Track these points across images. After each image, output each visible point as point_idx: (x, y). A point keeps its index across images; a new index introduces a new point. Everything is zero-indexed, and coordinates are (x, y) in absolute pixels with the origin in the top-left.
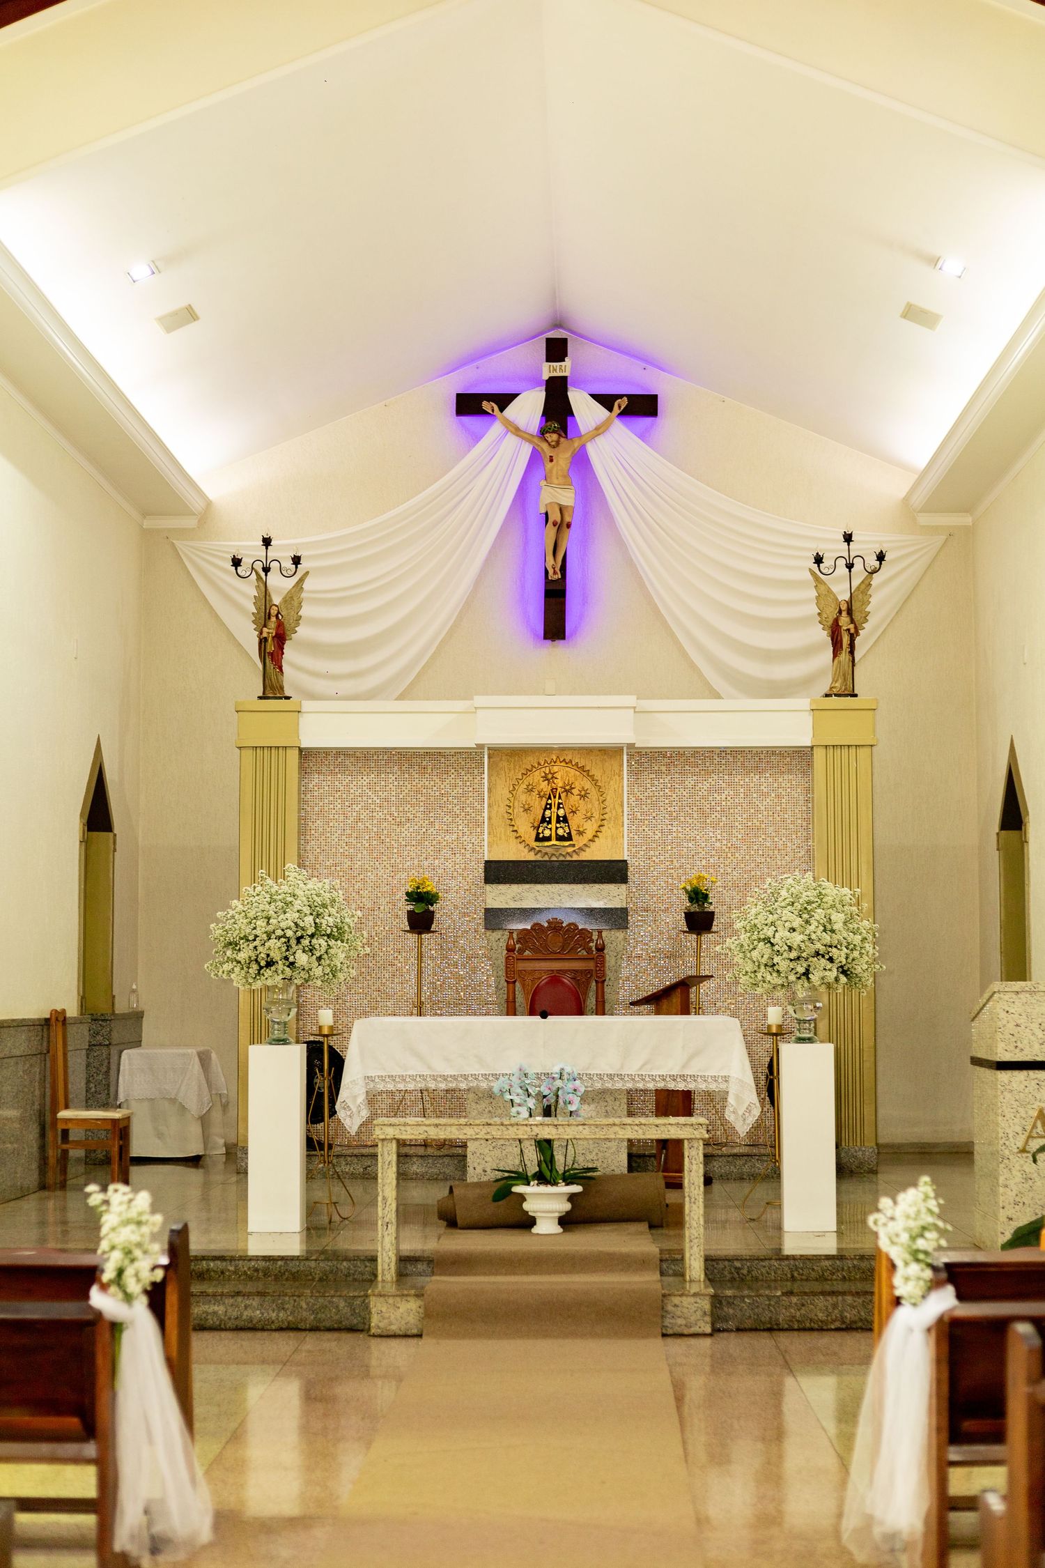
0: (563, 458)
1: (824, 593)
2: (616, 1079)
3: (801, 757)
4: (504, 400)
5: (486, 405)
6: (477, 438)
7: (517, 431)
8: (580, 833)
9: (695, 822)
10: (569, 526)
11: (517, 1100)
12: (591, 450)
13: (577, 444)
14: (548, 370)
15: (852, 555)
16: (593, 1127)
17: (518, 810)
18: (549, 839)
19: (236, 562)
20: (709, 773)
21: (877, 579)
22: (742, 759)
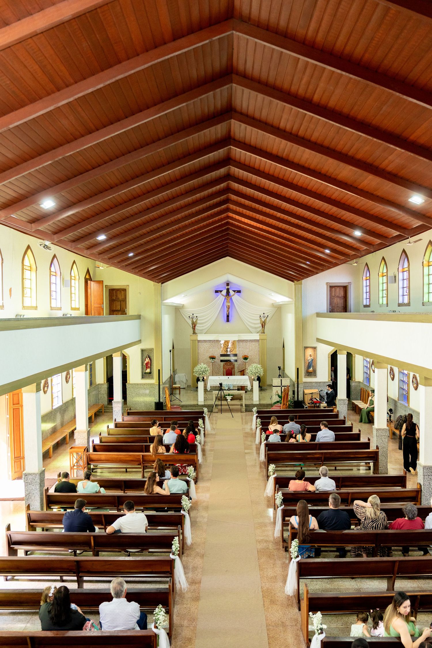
0: (229, 299)
1: (261, 320)
3: (258, 341)
4: (221, 291)
5: (219, 292)
6: (218, 296)
7: (223, 295)
8: (231, 350)
10: (230, 308)
13: (230, 297)
14: (227, 287)
17: (224, 347)
18: (228, 351)
19: (189, 317)
22: (251, 341)
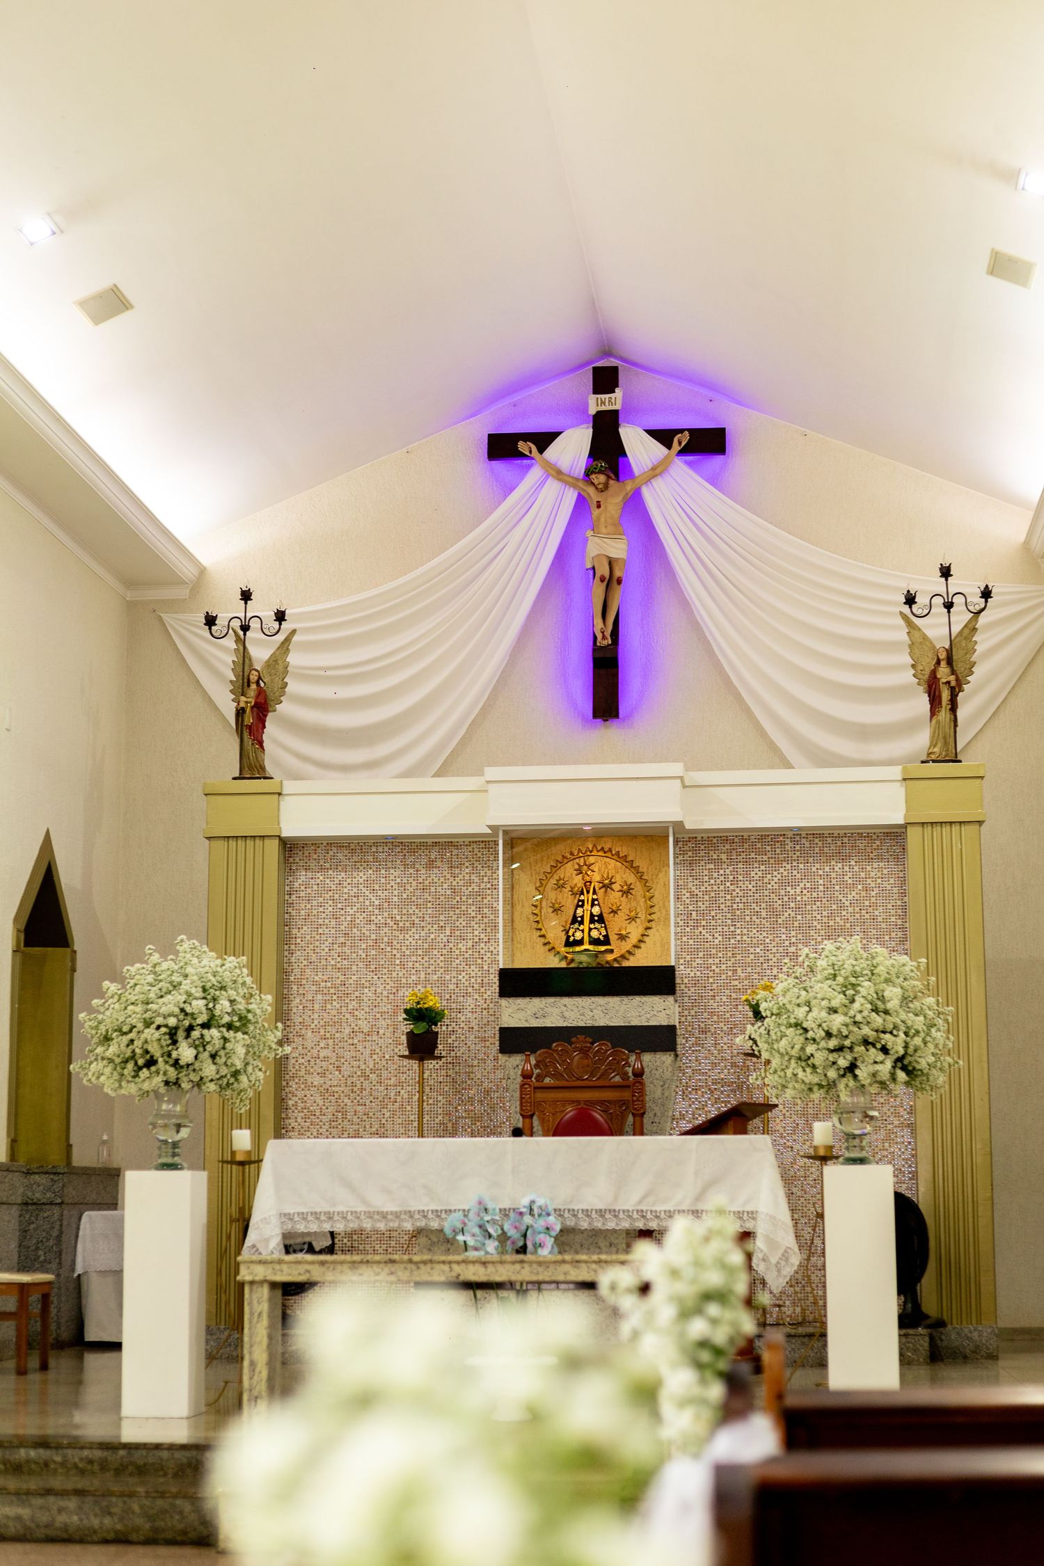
0: (614, 501)
1: (917, 641)
2: (608, 1216)
3: (893, 837)
4: (544, 440)
5: (522, 446)
7: (558, 474)
8: (622, 937)
9: (764, 921)
10: (619, 581)
11: (471, 1242)
12: (646, 493)
13: (629, 486)
14: (595, 404)
15: (952, 591)
16: (535, 1266)
17: (546, 910)
18: (580, 942)
19: (210, 621)
20: (779, 862)
21: (983, 619)
22: (820, 844)
